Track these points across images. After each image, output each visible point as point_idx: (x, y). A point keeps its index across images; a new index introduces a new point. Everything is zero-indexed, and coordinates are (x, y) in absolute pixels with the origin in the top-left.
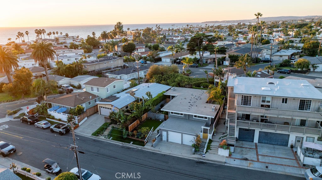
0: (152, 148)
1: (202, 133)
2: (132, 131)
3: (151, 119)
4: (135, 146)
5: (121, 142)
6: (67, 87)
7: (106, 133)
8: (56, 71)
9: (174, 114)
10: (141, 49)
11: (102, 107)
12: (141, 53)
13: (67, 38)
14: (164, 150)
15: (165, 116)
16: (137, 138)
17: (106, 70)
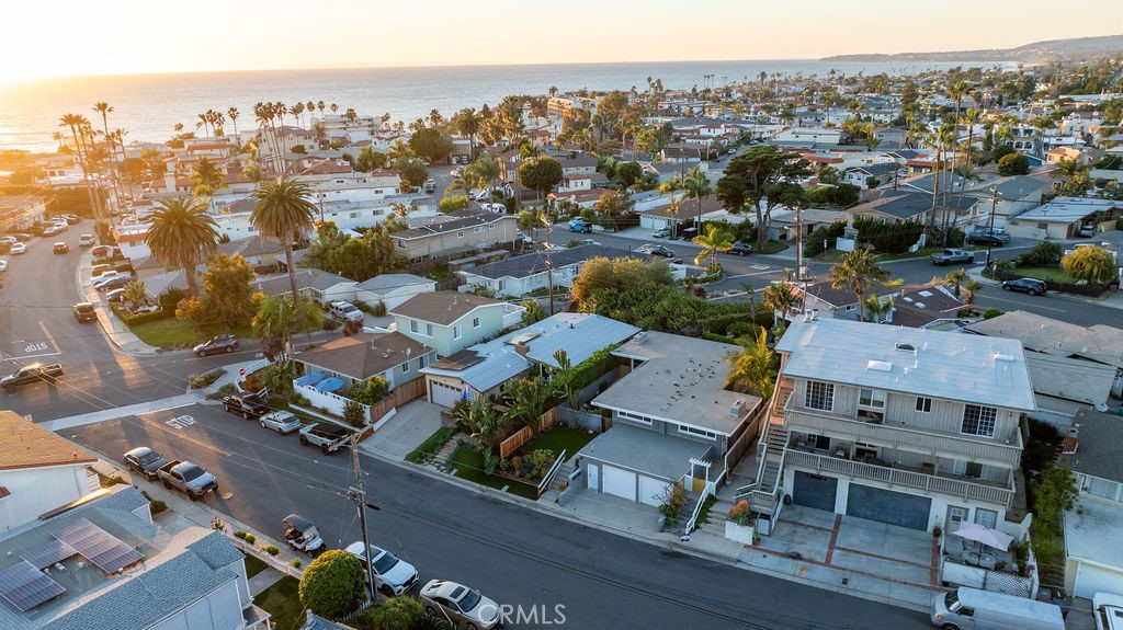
0: (557, 507)
1: (691, 477)
2: (509, 458)
3: (566, 425)
4: (513, 499)
5: (479, 485)
6: (347, 310)
7: (443, 456)
8: (318, 256)
9: (627, 418)
10: (579, 182)
11: (436, 383)
12: (578, 194)
13: (351, 125)
14: (585, 514)
15: (603, 421)
16: (521, 476)
17: (463, 256)
